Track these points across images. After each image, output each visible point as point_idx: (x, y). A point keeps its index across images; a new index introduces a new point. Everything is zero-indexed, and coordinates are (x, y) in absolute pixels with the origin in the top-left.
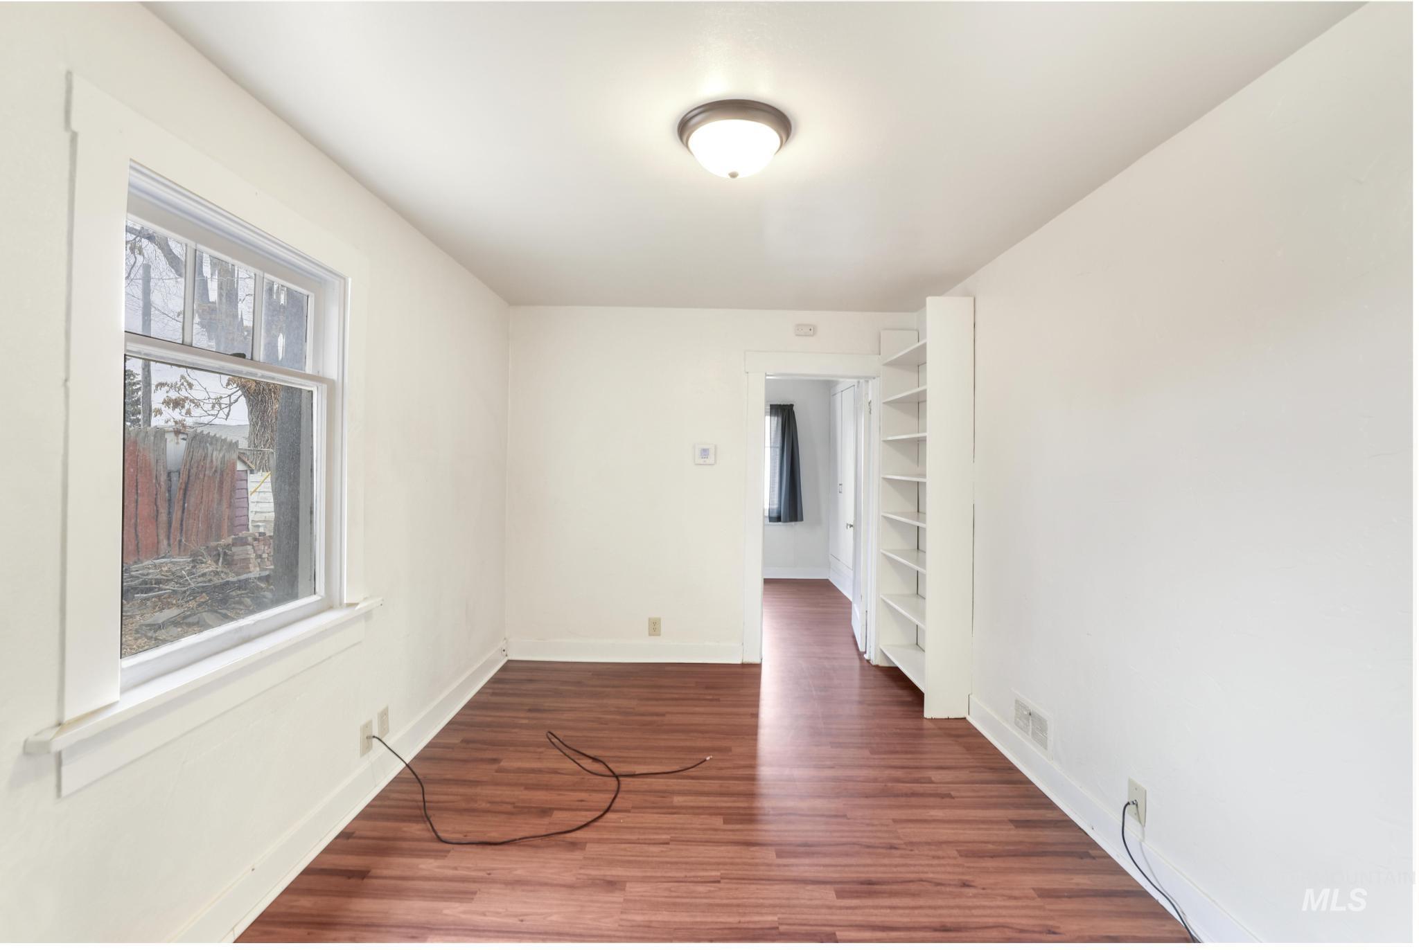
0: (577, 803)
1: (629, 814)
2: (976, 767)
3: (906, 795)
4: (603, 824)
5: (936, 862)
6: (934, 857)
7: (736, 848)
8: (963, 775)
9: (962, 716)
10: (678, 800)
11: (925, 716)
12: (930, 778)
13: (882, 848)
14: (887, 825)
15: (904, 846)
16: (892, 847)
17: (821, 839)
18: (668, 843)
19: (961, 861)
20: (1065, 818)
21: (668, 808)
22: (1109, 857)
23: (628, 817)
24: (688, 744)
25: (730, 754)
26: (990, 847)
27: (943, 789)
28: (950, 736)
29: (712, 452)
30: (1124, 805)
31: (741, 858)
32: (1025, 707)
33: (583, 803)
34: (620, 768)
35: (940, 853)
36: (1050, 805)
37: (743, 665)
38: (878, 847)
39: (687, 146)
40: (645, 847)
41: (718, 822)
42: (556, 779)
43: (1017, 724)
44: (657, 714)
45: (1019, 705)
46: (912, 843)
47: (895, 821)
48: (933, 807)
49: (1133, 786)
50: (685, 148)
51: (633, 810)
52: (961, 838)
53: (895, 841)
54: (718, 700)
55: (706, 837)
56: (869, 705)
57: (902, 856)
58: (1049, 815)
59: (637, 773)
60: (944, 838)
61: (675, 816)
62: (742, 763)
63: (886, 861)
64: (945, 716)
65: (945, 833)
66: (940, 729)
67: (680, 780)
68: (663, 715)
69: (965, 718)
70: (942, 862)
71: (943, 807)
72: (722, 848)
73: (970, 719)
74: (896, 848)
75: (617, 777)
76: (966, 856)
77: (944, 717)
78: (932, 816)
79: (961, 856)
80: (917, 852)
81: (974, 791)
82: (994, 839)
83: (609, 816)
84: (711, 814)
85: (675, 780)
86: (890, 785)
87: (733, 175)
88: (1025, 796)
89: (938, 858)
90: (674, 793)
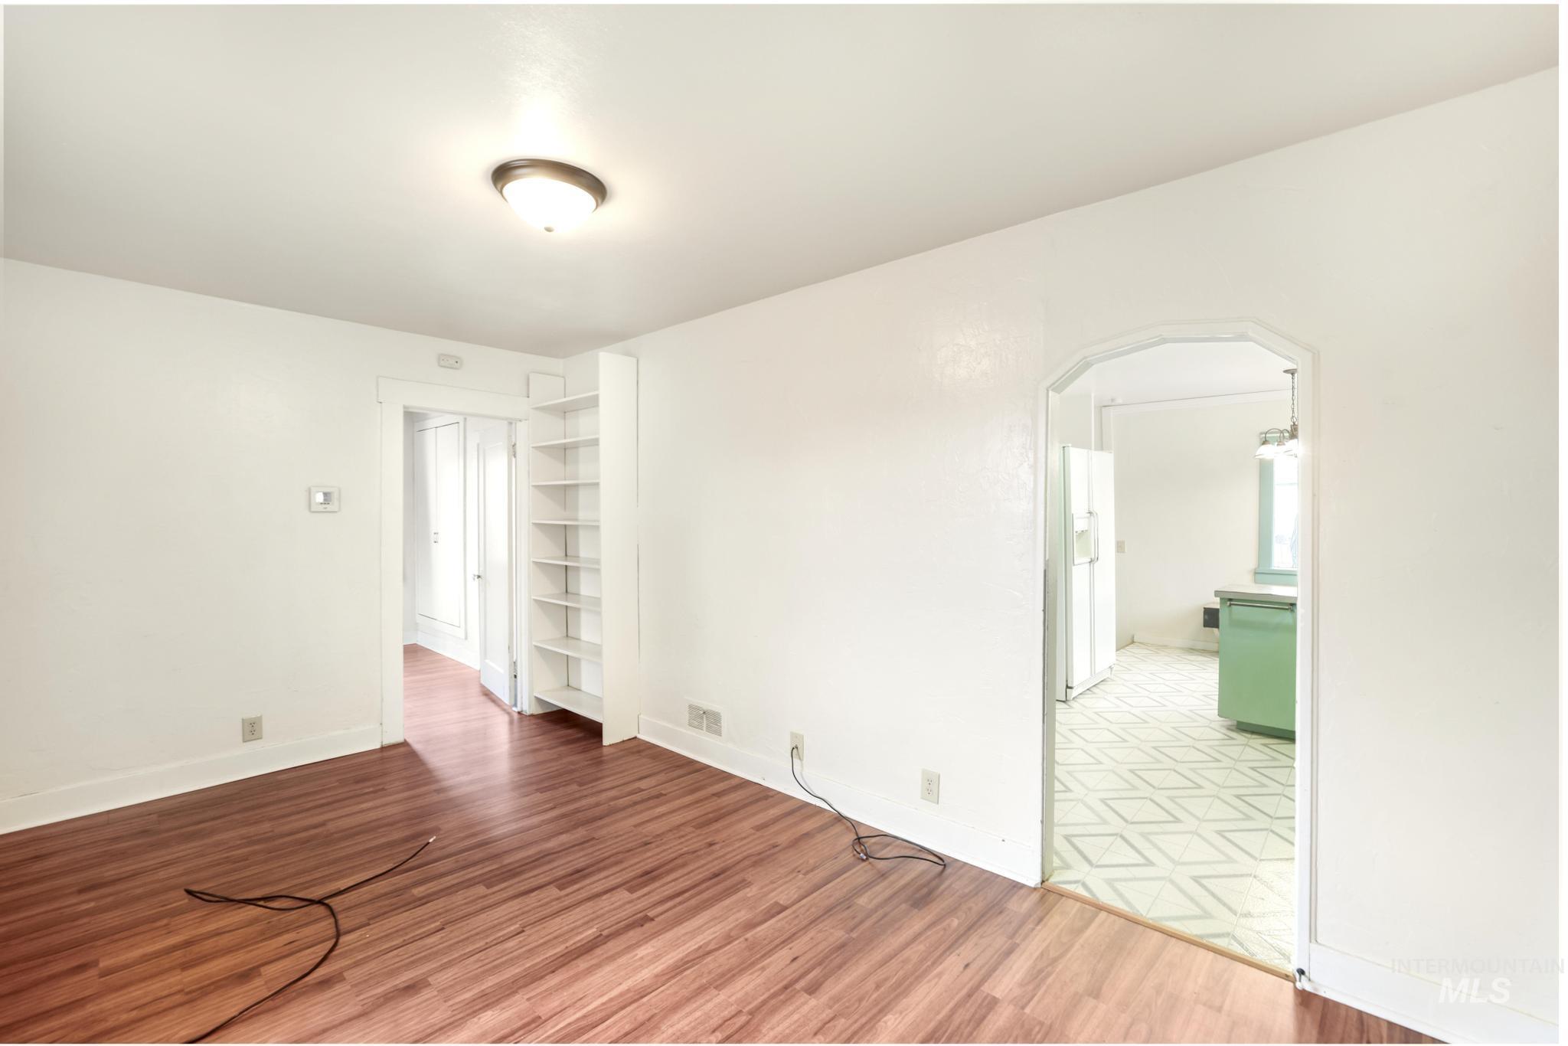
0: (287, 947)
1: (371, 927)
2: (667, 769)
3: (631, 806)
4: (340, 951)
5: (683, 840)
6: (680, 838)
7: (517, 900)
8: (662, 777)
9: (633, 736)
10: (418, 891)
11: (604, 744)
12: (639, 788)
13: (640, 847)
14: (631, 832)
15: (654, 840)
16: (646, 844)
17: (587, 862)
18: (443, 929)
19: (698, 832)
20: (743, 781)
21: (415, 901)
22: (780, 793)
23: (371, 929)
24: (383, 840)
25: (441, 832)
26: (711, 815)
27: (654, 792)
28: (633, 753)
29: (335, 496)
30: (790, 752)
31: (528, 905)
32: (698, 708)
33: (296, 944)
34: (316, 893)
35: (682, 833)
36: (730, 776)
37: (383, 749)
38: (636, 848)
39: (501, 192)
40: (420, 943)
41: (481, 890)
42: (224, 941)
43: (690, 725)
44: (315, 827)
45: (692, 708)
46: (658, 835)
47: (635, 826)
48: (656, 806)
49: (794, 736)
50: (499, 194)
51: (371, 922)
52: (689, 818)
53: (645, 839)
54: (383, 789)
55: (479, 906)
56: (549, 749)
57: (657, 846)
58: (734, 782)
59: (342, 889)
60: (678, 823)
61: (429, 904)
62: (462, 835)
63: (649, 854)
64: (621, 740)
65: (677, 819)
66: (622, 750)
67: (404, 875)
68: (323, 824)
69: (635, 738)
70: (687, 838)
71: (661, 804)
72: (504, 907)
73: (639, 736)
74: (649, 843)
75: (320, 902)
76: (701, 827)
77: (619, 741)
78: (659, 812)
79: (697, 829)
80: (665, 839)
81: (677, 785)
82: (710, 810)
83: (343, 939)
84: (468, 887)
85: (401, 876)
86: (612, 803)
87: (549, 230)
88: (712, 777)
89: (683, 836)
90: (407, 888)
